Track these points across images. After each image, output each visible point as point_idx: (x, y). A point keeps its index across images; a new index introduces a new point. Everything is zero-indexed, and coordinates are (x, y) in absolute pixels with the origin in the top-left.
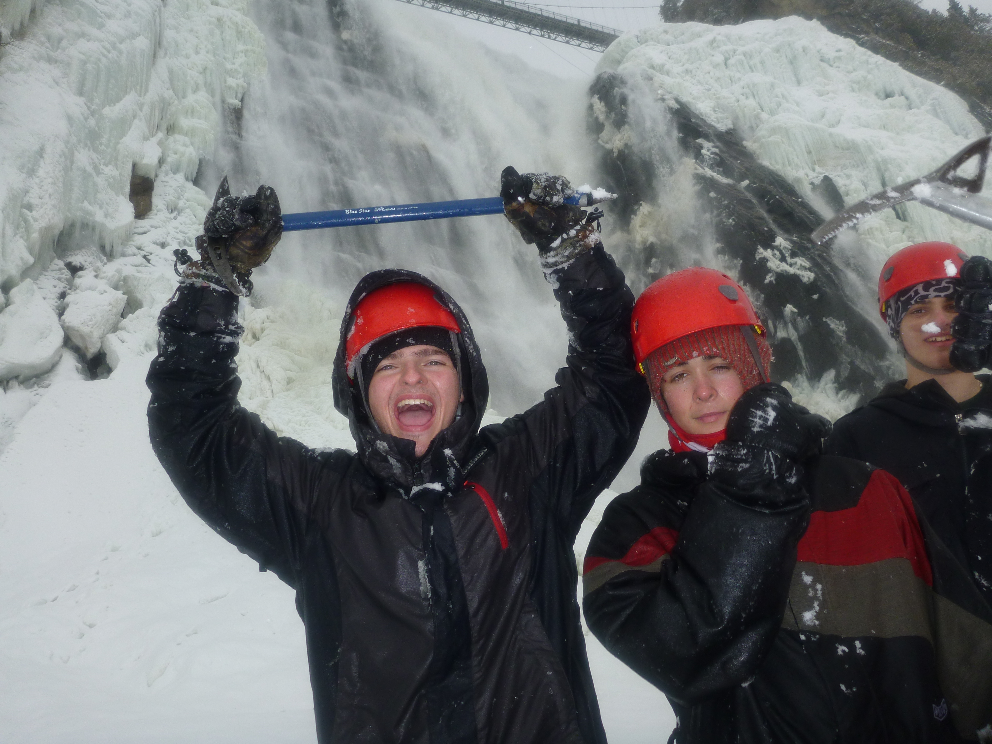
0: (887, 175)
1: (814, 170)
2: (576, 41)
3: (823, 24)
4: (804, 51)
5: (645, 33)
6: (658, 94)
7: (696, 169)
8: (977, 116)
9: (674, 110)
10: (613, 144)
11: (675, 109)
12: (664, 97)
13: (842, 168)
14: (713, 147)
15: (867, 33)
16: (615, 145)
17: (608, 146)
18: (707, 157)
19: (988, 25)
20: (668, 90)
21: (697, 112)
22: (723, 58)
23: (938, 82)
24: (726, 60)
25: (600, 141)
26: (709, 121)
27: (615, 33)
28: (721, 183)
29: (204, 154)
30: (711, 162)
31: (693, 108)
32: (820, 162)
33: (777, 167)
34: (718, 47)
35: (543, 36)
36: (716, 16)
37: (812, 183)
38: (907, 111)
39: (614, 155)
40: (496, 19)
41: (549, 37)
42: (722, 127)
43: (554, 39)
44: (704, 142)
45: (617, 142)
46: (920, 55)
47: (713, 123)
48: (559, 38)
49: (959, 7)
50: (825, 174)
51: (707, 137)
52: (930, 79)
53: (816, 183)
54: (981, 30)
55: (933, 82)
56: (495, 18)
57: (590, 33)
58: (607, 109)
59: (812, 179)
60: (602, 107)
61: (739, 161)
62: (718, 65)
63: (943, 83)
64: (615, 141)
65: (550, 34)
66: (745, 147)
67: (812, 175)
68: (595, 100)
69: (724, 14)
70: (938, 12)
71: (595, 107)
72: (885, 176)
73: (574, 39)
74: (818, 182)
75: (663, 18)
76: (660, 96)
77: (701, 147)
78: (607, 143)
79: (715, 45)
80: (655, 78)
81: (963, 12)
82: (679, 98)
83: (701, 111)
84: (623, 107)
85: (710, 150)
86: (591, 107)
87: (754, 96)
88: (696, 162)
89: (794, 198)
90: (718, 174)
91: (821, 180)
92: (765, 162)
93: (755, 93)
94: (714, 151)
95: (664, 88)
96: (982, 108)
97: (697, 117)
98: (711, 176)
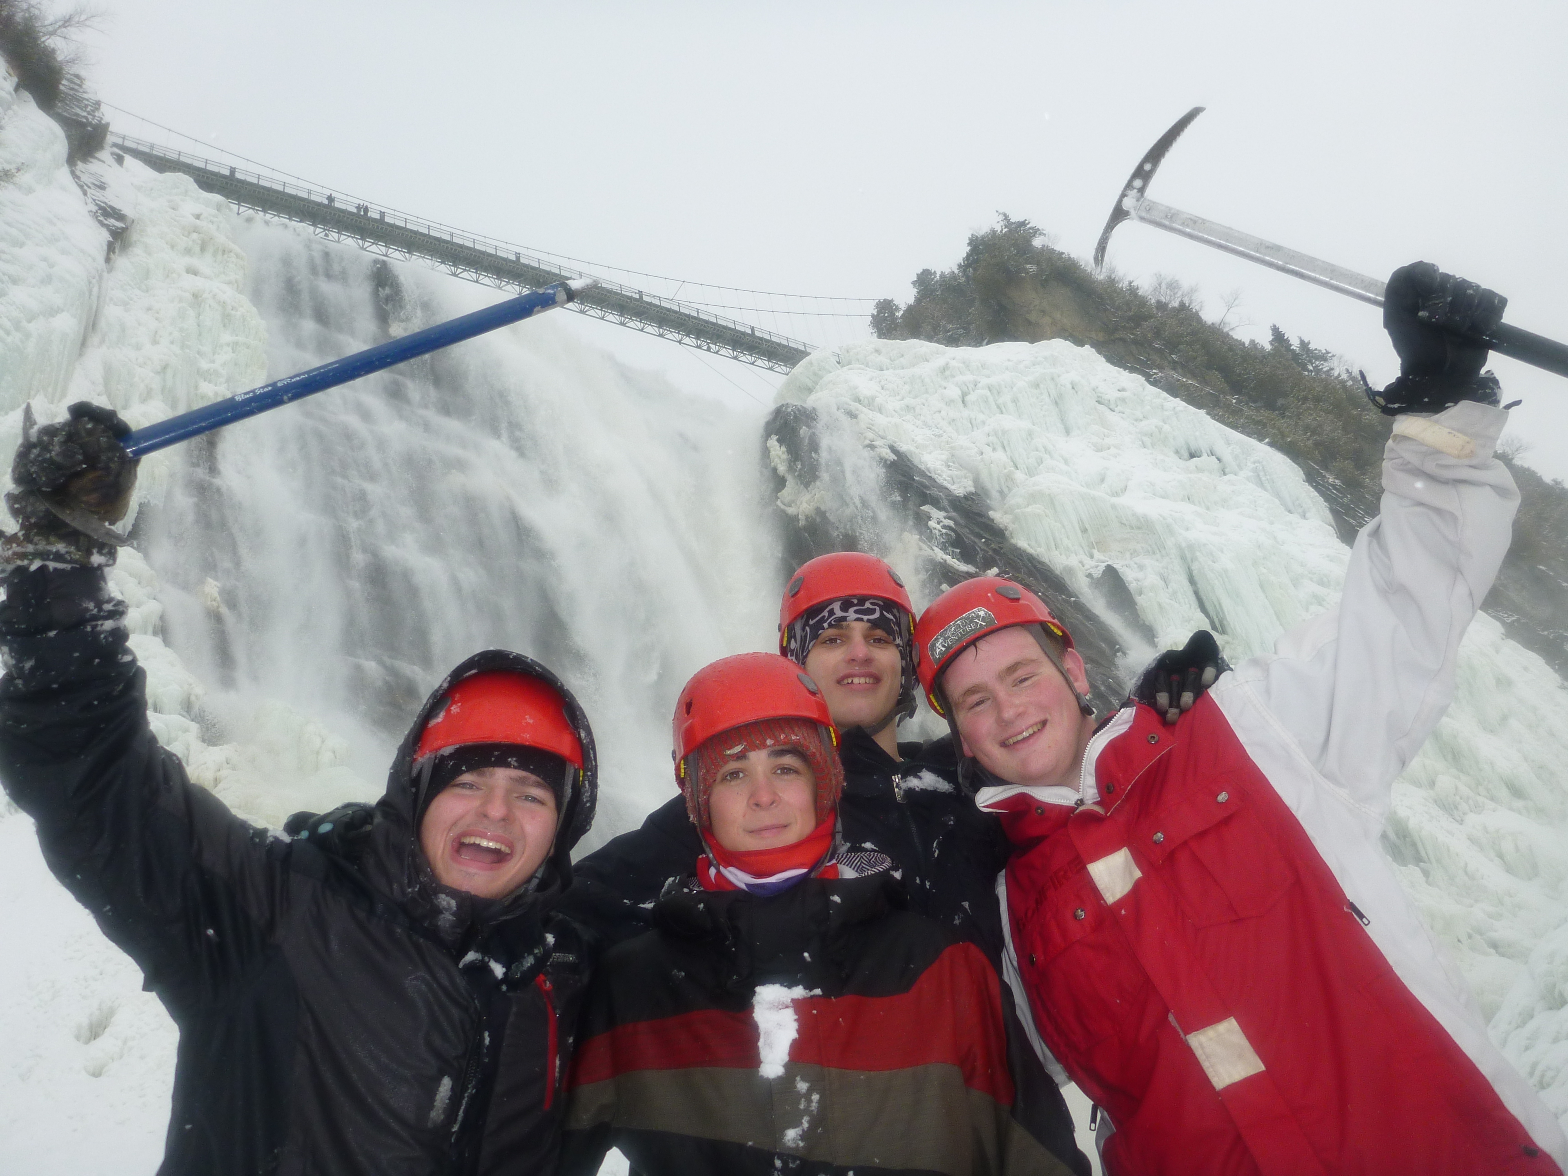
0: (1195, 567)
1: (1092, 557)
2: (749, 357)
3: (1099, 353)
4: (1073, 388)
5: (848, 352)
6: (865, 438)
7: (921, 549)
8: (1316, 488)
9: (889, 462)
10: (799, 508)
11: (890, 460)
12: (873, 443)
13: (1131, 554)
14: (945, 518)
15: (1161, 368)
16: (800, 510)
17: (791, 511)
18: (937, 531)
19: (1326, 364)
20: (880, 433)
21: (922, 467)
22: (960, 393)
23: (1261, 440)
24: (964, 395)
25: (779, 503)
26: (940, 480)
27: (805, 349)
28: (957, 570)
29: (148, 497)
30: (942, 540)
31: (916, 461)
32: (1100, 544)
33: (1039, 550)
34: (954, 377)
35: (699, 347)
36: (950, 333)
37: (1090, 576)
38: (1220, 477)
39: (800, 524)
40: (630, 319)
41: (709, 350)
42: (959, 490)
43: (717, 353)
44: (933, 509)
45: (805, 505)
46: (1234, 401)
47: (945, 484)
48: (723, 351)
49: (1285, 338)
50: (1109, 563)
51: (935, 503)
52: (1249, 435)
53: (1095, 576)
54: (1317, 370)
55: (1254, 438)
56: (629, 317)
57: (769, 346)
58: (790, 456)
59: (1089, 569)
60: (783, 453)
61: (983, 540)
62: (952, 401)
63: (1267, 440)
64: (801, 503)
65: (710, 345)
66: (993, 520)
67: (1089, 563)
68: (773, 442)
69: (961, 331)
70: (1258, 343)
71: (773, 453)
72: (1193, 568)
73: (746, 354)
74: (1099, 574)
75: (875, 332)
76: (867, 442)
77: (929, 518)
78: (790, 506)
79: (947, 373)
80: (861, 416)
81: (1291, 345)
82: (895, 445)
83: (929, 466)
84: (813, 455)
85: (941, 521)
86: (766, 452)
87: (1004, 448)
88: (921, 540)
89: (1064, 597)
90: (953, 558)
91: (1102, 571)
92: (1022, 543)
93: (1005, 443)
94: (947, 524)
95: (874, 431)
96: (1324, 476)
97: (923, 474)
98: (942, 561)
